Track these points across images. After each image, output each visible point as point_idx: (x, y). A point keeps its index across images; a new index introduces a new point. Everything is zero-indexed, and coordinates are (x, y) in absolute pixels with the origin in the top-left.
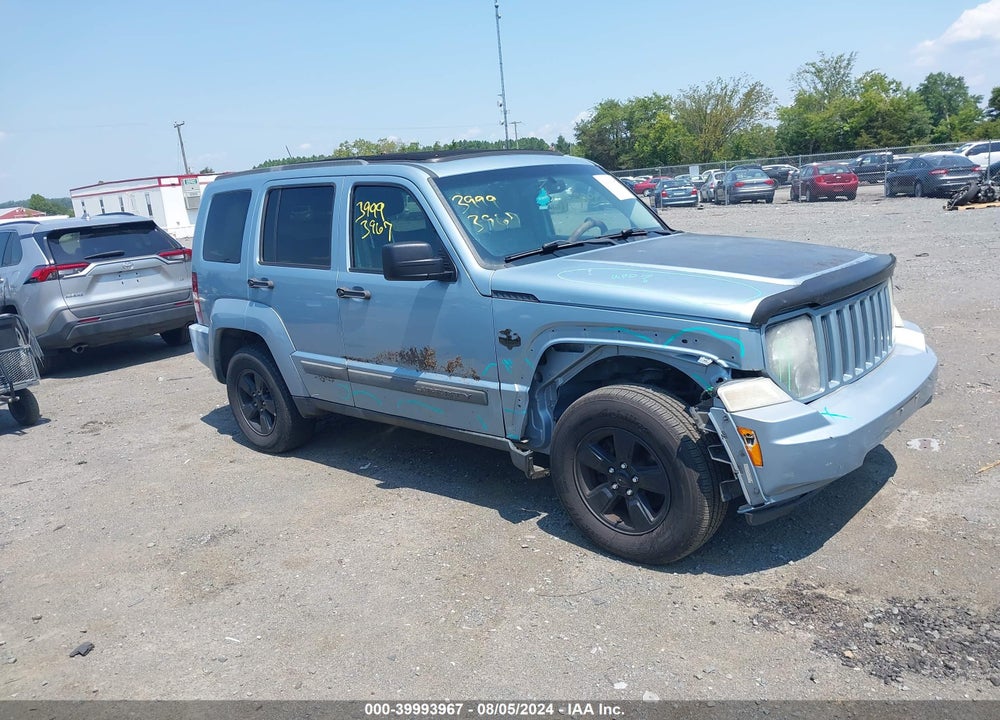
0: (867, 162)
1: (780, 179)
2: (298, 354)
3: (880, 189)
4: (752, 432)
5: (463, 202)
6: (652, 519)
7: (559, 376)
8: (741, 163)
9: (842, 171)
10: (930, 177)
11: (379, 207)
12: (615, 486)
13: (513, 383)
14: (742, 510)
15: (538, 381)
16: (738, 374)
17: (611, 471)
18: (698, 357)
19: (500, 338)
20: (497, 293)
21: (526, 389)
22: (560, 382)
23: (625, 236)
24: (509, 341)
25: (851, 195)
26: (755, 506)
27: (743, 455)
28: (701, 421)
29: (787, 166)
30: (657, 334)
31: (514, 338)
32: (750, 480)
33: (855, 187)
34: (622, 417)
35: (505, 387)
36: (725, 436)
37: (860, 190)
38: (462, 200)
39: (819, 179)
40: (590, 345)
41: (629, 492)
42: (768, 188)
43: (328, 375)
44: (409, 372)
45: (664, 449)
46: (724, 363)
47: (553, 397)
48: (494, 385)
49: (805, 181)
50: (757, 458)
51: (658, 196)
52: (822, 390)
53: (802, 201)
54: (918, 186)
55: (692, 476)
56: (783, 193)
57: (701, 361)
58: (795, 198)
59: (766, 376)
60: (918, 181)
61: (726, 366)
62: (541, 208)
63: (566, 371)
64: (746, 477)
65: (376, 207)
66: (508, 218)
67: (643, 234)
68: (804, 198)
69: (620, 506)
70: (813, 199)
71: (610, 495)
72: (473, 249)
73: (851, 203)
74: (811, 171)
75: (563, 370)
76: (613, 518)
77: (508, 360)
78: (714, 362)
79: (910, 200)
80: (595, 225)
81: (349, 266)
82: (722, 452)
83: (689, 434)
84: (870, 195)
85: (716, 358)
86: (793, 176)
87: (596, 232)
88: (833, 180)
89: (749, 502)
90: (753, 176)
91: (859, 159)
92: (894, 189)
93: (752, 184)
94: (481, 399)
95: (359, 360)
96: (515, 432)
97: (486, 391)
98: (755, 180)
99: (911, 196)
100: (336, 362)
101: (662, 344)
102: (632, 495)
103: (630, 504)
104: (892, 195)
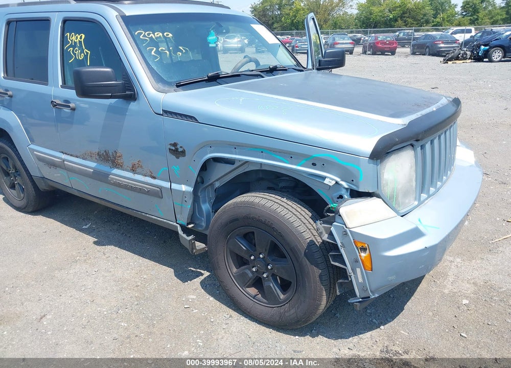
0: (401, 35)
1: (357, 42)
2: (32, 146)
3: (408, 50)
4: (365, 244)
5: (144, 36)
6: (282, 296)
7: (217, 180)
8: (336, 32)
9: (389, 39)
10: (434, 44)
11: (81, 38)
12: (254, 269)
13: (180, 184)
14: (351, 301)
15: (200, 183)
16: (356, 194)
17: (252, 258)
18: (324, 178)
19: (170, 149)
20: (167, 112)
21: (190, 189)
22: (217, 185)
23: (272, 71)
24: (177, 151)
25: (393, 53)
26: (362, 298)
27: (357, 261)
28: (324, 233)
29: (360, 35)
30: (292, 156)
31: (180, 150)
32: (360, 280)
33: (396, 48)
34: (261, 221)
35: (175, 186)
36: (343, 246)
37: (398, 50)
38: (143, 34)
39: (378, 43)
40: (240, 160)
41: (265, 275)
42: (351, 46)
43: (52, 164)
44: (104, 168)
45: (293, 250)
46: (345, 184)
47: (212, 196)
48: (166, 185)
49: (370, 44)
50: (368, 264)
51: (293, 47)
52: (416, 203)
53: (369, 54)
54: (427, 50)
55: (315, 272)
56: (358, 49)
57: (327, 181)
58: (365, 52)
59: (378, 196)
60: (428, 47)
61: (347, 187)
62: (210, 45)
63: (222, 177)
64: (358, 278)
65: (79, 37)
66: (181, 51)
67: (284, 70)
68: (369, 52)
69: (258, 283)
70: (374, 54)
71: (250, 275)
72: (149, 75)
73: (393, 57)
74: (373, 38)
75: (220, 176)
76: (253, 291)
77: (177, 165)
78: (337, 182)
79: (422, 57)
80: (250, 61)
81: (60, 83)
82: (340, 258)
83: (314, 239)
84: (402, 53)
85: (338, 180)
86: (363, 40)
87: (252, 66)
88: (385, 43)
89: (358, 294)
90: (344, 39)
91: (397, 33)
92: (415, 51)
93: (343, 44)
94: (158, 193)
95: (71, 155)
96: (183, 220)
97: (161, 188)
98: (345, 42)
99: (423, 55)
100: (57, 156)
101: (295, 165)
102: (267, 277)
103: (265, 284)
104: (414, 53)
